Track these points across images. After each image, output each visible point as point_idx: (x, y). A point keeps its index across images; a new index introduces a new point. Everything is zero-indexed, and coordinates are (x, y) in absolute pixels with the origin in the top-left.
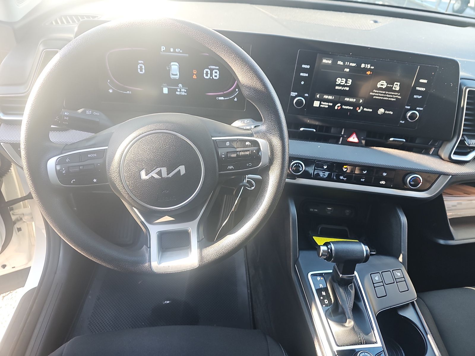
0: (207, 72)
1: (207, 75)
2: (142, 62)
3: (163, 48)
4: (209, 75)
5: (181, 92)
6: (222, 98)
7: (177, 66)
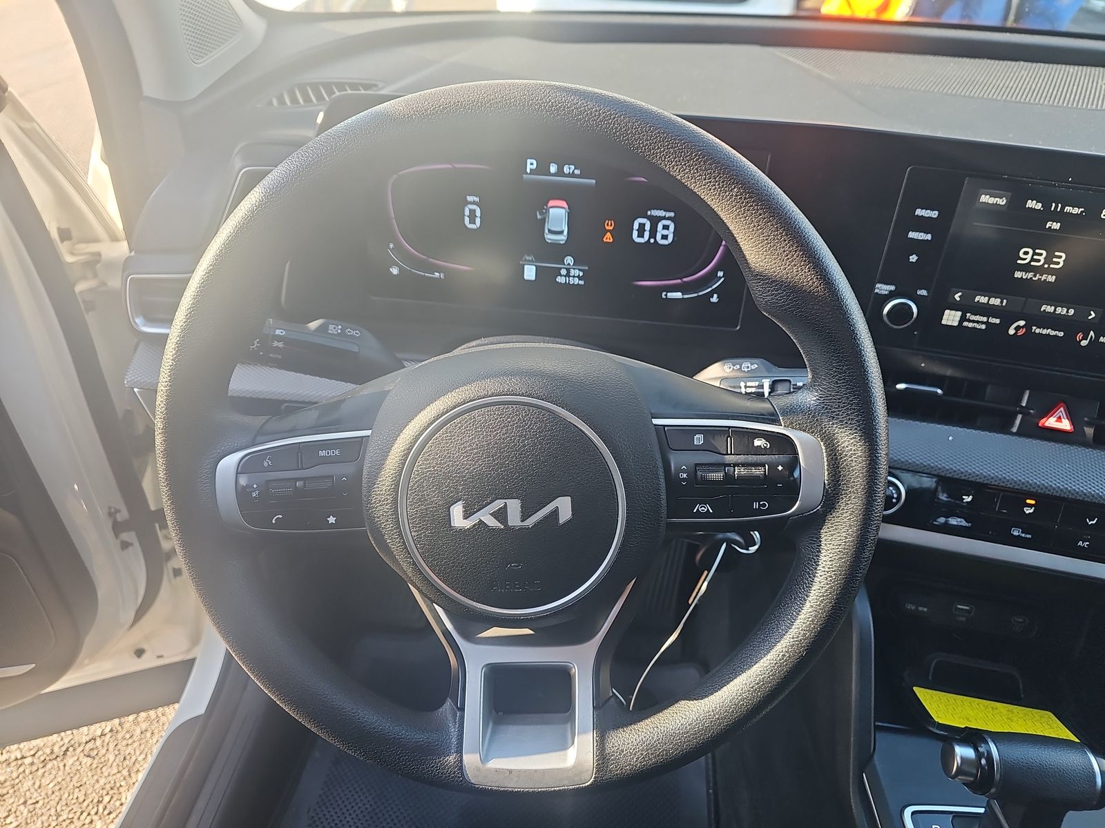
0: (642, 226)
1: (641, 235)
2: (477, 199)
3: (532, 164)
4: (647, 235)
5: (569, 276)
6: (678, 295)
7: (563, 211)
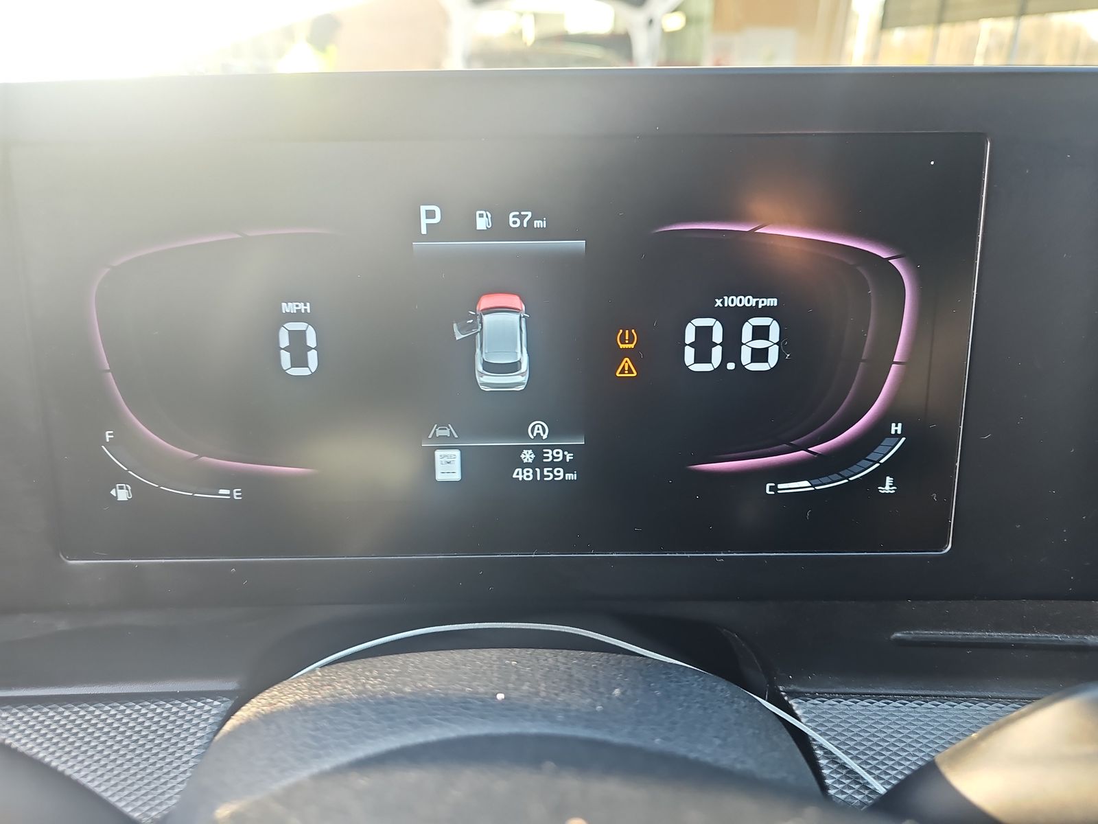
0: (704, 334)
1: (703, 355)
2: (305, 307)
3: (430, 214)
4: (717, 353)
5: (542, 466)
6: (804, 485)
7: (515, 317)
